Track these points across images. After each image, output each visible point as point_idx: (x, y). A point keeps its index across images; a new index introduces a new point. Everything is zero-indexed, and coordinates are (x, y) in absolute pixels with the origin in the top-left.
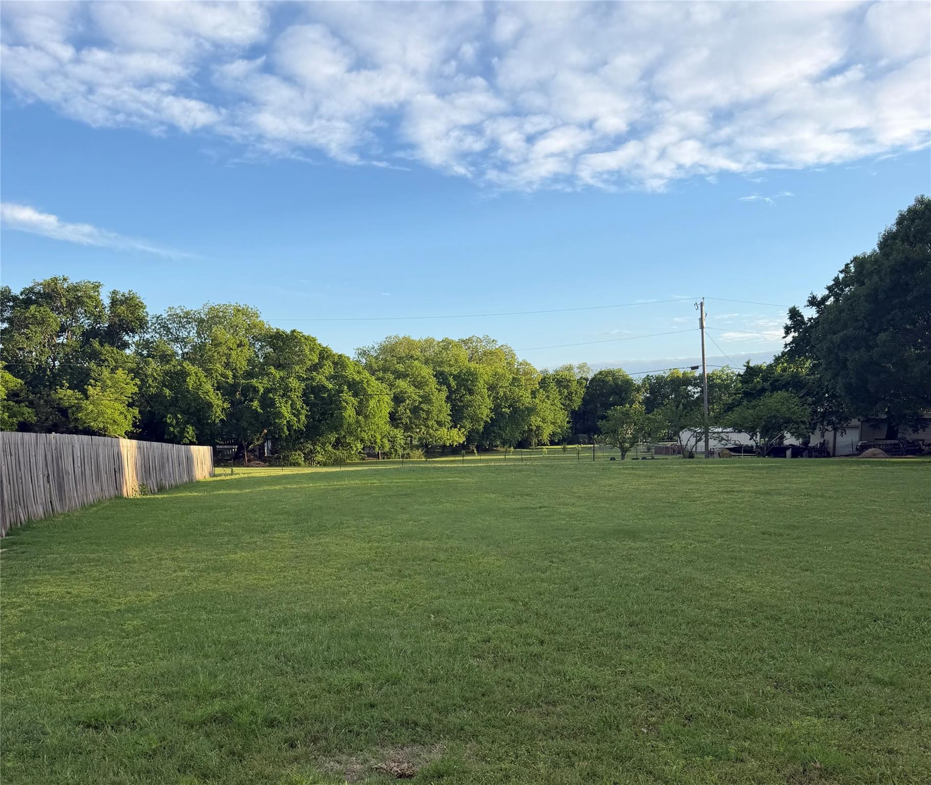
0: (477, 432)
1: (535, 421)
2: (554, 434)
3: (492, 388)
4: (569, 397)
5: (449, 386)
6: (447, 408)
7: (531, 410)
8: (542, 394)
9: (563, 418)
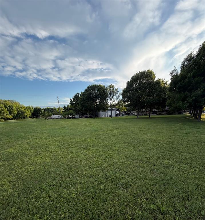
0: (15, 116)
1: (26, 114)
2: (29, 116)
3: (17, 108)
4: (31, 110)
5: (7, 108)
6: (8, 112)
7: (25, 112)
8: (26, 110)
9: (30, 114)
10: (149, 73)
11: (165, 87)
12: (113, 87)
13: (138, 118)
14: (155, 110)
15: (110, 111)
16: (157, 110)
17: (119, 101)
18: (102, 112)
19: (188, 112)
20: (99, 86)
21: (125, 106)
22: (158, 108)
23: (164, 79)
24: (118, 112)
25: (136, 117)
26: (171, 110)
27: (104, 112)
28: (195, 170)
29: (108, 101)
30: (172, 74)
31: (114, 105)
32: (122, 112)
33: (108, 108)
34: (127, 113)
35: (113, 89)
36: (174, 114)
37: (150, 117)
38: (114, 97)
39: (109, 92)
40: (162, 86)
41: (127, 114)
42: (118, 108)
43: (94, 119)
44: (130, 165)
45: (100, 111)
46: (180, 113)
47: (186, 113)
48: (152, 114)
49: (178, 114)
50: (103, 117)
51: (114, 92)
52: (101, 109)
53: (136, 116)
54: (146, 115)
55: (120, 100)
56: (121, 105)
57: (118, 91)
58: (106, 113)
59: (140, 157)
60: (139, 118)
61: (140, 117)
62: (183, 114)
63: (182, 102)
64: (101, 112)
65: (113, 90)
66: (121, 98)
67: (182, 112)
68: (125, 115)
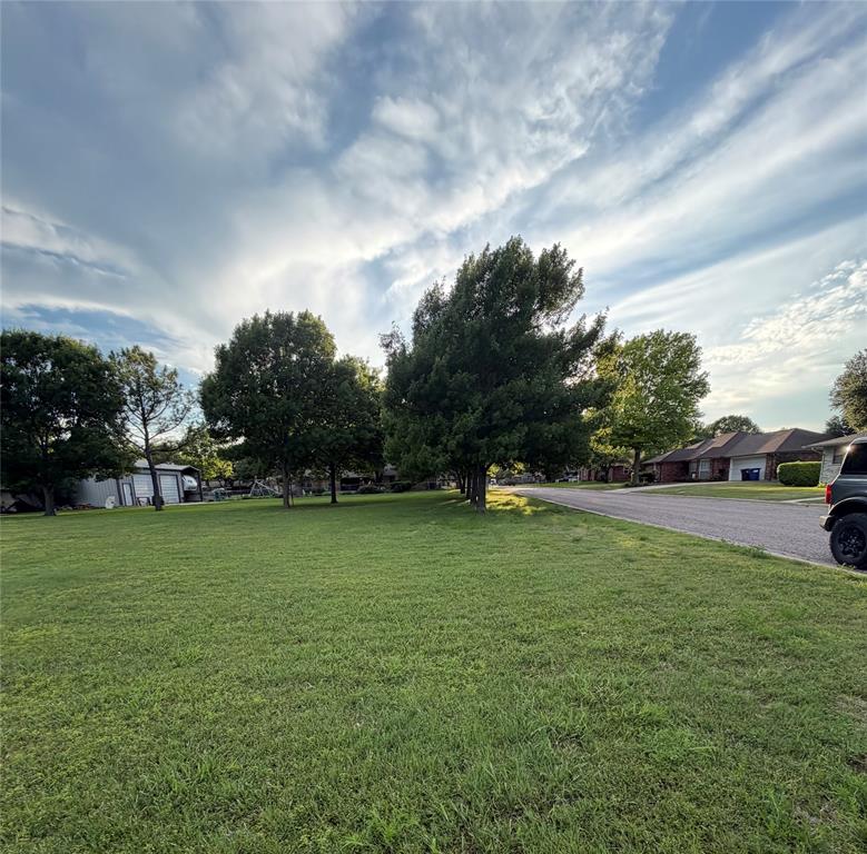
10: (308, 326)
11: (373, 389)
12: (148, 360)
13: (288, 506)
14: (352, 475)
15: (150, 478)
16: (356, 476)
17: (190, 430)
18: (99, 479)
19: (453, 481)
20: (58, 344)
21: (223, 455)
22: (361, 467)
23: (365, 359)
24: (191, 482)
25: (280, 502)
26: (404, 476)
27: (112, 481)
28: (477, 668)
29: (129, 425)
30: (387, 346)
31: (164, 448)
32: (212, 484)
33: (132, 460)
34: (237, 486)
35: (150, 370)
36: (415, 490)
37: (334, 501)
38: (158, 409)
39: (129, 384)
40: (363, 385)
41: (235, 490)
42: (190, 462)
43: (45, 520)
44: (258, 708)
45: (86, 477)
46: (432, 487)
47: (448, 485)
48: (343, 489)
49: (427, 490)
50: (109, 506)
51: (155, 386)
52: (90, 466)
53: (281, 497)
54: (319, 492)
55: (196, 426)
56: (205, 451)
57: (178, 381)
58: (126, 489)
59: (300, 668)
60: (294, 507)
61: (297, 501)
62: (439, 489)
63: (429, 448)
64: (92, 480)
65: (152, 375)
66: (197, 416)
67: (438, 483)
68: (229, 495)
